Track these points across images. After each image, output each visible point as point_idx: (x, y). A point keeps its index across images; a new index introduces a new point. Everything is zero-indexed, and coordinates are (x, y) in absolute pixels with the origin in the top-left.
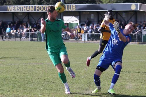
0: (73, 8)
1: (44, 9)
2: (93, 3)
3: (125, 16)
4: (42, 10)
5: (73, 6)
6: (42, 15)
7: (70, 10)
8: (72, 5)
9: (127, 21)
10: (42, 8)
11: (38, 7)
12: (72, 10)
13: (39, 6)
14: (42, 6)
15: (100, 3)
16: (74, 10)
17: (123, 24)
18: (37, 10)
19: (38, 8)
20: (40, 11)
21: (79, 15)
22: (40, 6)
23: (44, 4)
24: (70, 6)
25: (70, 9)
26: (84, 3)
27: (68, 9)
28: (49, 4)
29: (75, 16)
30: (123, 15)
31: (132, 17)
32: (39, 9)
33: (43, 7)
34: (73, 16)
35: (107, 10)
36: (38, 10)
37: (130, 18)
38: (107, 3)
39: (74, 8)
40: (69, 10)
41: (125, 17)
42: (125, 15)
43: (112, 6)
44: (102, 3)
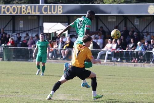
0: (59, 9)
1: (14, 11)
2: (89, 3)
3: (138, 23)
4: (11, 13)
5: (59, 7)
6: (10, 21)
7: (54, 14)
8: (57, 6)
9: (141, 31)
10: (11, 10)
11: (4, 8)
12: (57, 13)
13: (6, 6)
14: (11, 7)
15: (99, 3)
16: (59, 14)
17: (135, 35)
18: (2, 12)
19: (4, 10)
20: (8, 14)
21: (67, 21)
22: (8, 6)
23: (14, 4)
24: (54, 7)
25: (54, 11)
26: (75, 2)
27: (50, 11)
28: (21, 4)
29: (61, 22)
30: (135, 21)
31: (148, 25)
32: (6, 11)
33: (13, 7)
34: (58, 22)
35: (110, 13)
36: (4, 12)
37: (145, 26)
38: (110, 3)
39: (61, 9)
40: (52, 13)
41: (138, 25)
42: (138, 21)
43: (118, 8)
44: (103, 3)
